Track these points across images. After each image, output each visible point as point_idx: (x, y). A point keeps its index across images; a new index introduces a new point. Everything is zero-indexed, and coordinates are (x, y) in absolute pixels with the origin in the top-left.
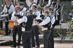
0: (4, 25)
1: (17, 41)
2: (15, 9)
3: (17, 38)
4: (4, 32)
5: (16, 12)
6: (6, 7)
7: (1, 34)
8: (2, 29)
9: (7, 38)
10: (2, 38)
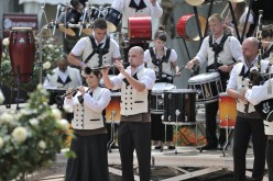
0: (201, 111)
1: (249, 174)
2: (245, 50)
3: (250, 160)
4: (200, 136)
5: (249, 60)
6: (211, 45)
7: (191, 144)
8: (193, 127)
9: (212, 160)
10: (195, 160)
